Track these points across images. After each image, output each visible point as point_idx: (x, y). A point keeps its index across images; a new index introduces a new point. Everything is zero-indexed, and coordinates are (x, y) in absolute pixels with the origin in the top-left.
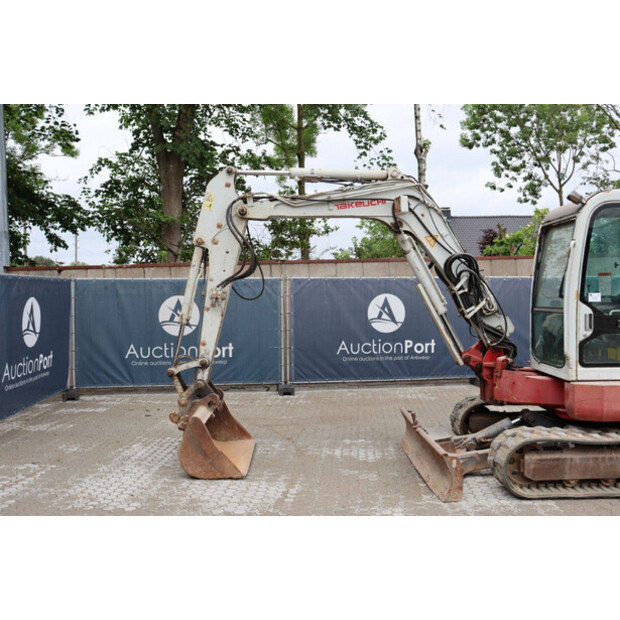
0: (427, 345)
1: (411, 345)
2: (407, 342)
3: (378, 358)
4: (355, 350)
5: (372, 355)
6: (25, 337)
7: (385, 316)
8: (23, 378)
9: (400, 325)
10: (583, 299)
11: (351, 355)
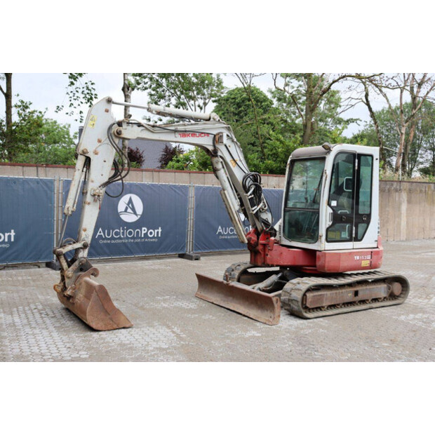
0: (156, 231)
1: (145, 232)
2: (143, 229)
3: (124, 241)
4: (109, 235)
5: (120, 238)
7: (129, 210)
9: (139, 217)
10: (329, 204)
11: (106, 238)
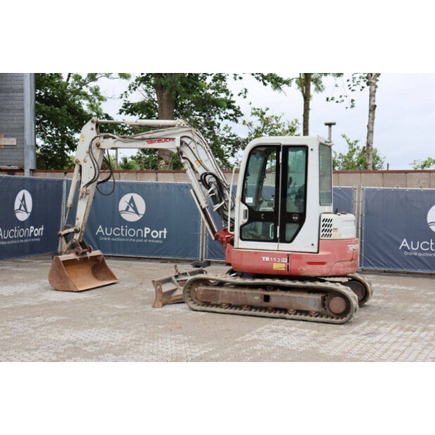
6: (17, 214)
8: (14, 239)
10: (243, 200)
